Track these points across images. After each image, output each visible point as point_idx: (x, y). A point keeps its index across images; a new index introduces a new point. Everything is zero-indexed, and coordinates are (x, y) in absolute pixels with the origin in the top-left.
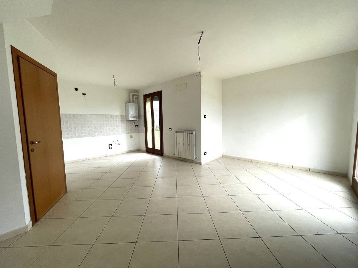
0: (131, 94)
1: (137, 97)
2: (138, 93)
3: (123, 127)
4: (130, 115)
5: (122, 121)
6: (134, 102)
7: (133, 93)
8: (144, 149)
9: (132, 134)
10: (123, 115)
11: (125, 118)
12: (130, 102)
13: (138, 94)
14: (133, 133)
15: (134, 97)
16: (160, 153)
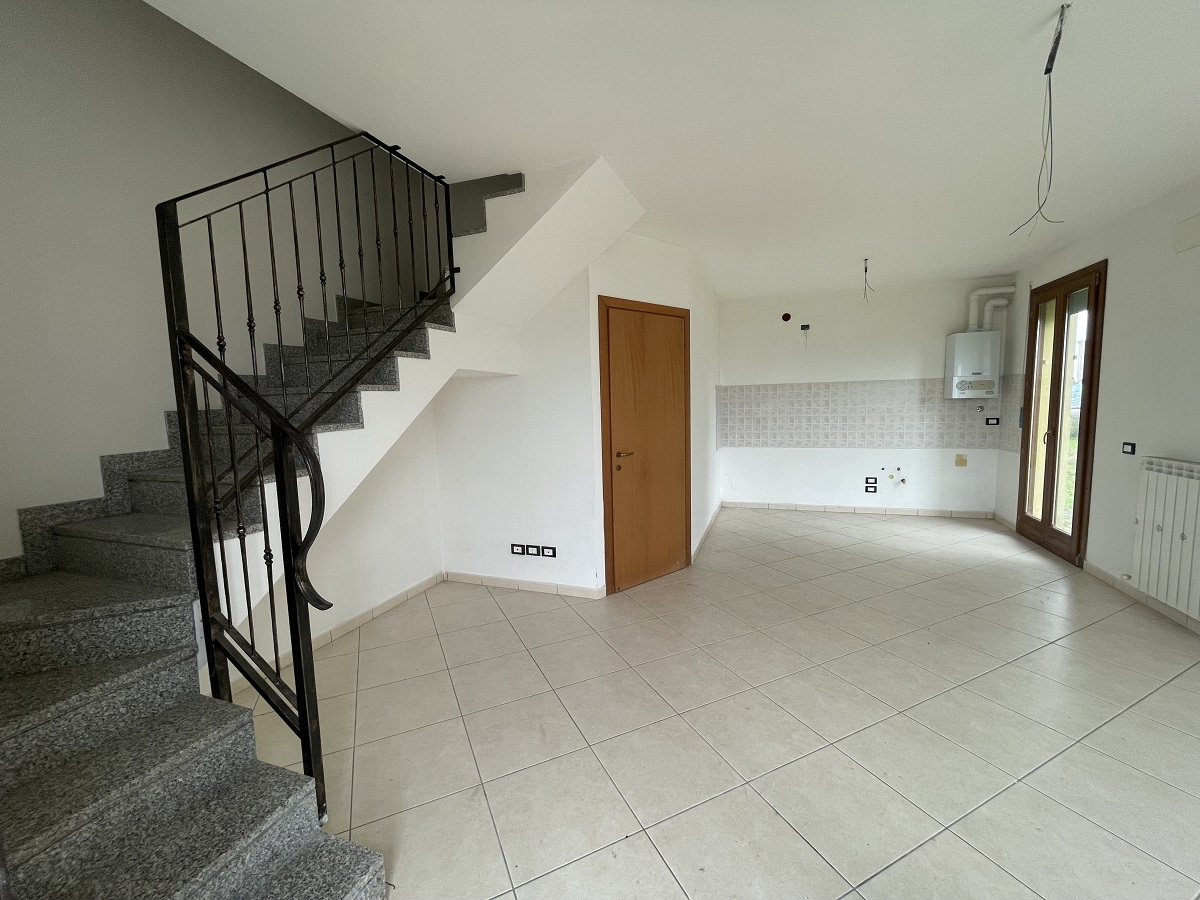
0: (974, 297)
1: (1003, 302)
2: (1014, 285)
3: (926, 421)
4: (956, 380)
5: (923, 401)
6: (986, 326)
7: (984, 292)
8: (1012, 517)
9: (961, 451)
10: (932, 381)
11: (935, 390)
12: (965, 329)
13: (1010, 290)
14: (970, 446)
15: (988, 307)
16: (1069, 551)
